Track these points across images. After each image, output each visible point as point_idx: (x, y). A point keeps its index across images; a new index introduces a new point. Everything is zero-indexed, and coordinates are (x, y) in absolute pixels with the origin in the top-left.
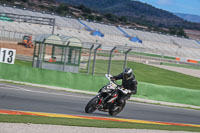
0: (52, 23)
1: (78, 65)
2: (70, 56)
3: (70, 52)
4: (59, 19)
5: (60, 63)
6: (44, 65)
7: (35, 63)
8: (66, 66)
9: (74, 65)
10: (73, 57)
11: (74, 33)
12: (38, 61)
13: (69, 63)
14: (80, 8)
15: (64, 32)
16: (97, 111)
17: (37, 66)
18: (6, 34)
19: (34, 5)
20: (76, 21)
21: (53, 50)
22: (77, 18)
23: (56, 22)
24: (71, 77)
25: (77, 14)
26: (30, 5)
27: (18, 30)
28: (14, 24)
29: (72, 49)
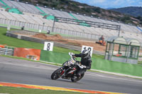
0: (118, 28)
1: (137, 59)
2: (131, 52)
3: (132, 50)
4: (123, 26)
5: (125, 57)
6: (113, 58)
7: (107, 57)
8: (129, 60)
9: (134, 58)
10: (134, 53)
11: (133, 36)
12: (109, 55)
13: (131, 57)
14: (139, 18)
15: (127, 35)
16: (60, 78)
17: (108, 59)
18: (85, 36)
19: (106, 15)
20: (135, 27)
21: (120, 48)
22: (136, 25)
23: (121, 27)
24: (132, 67)
25: (136, 23)
26: (103, 15)
27: (93, 33)
28: (91, 29)
29: (133, 47)
